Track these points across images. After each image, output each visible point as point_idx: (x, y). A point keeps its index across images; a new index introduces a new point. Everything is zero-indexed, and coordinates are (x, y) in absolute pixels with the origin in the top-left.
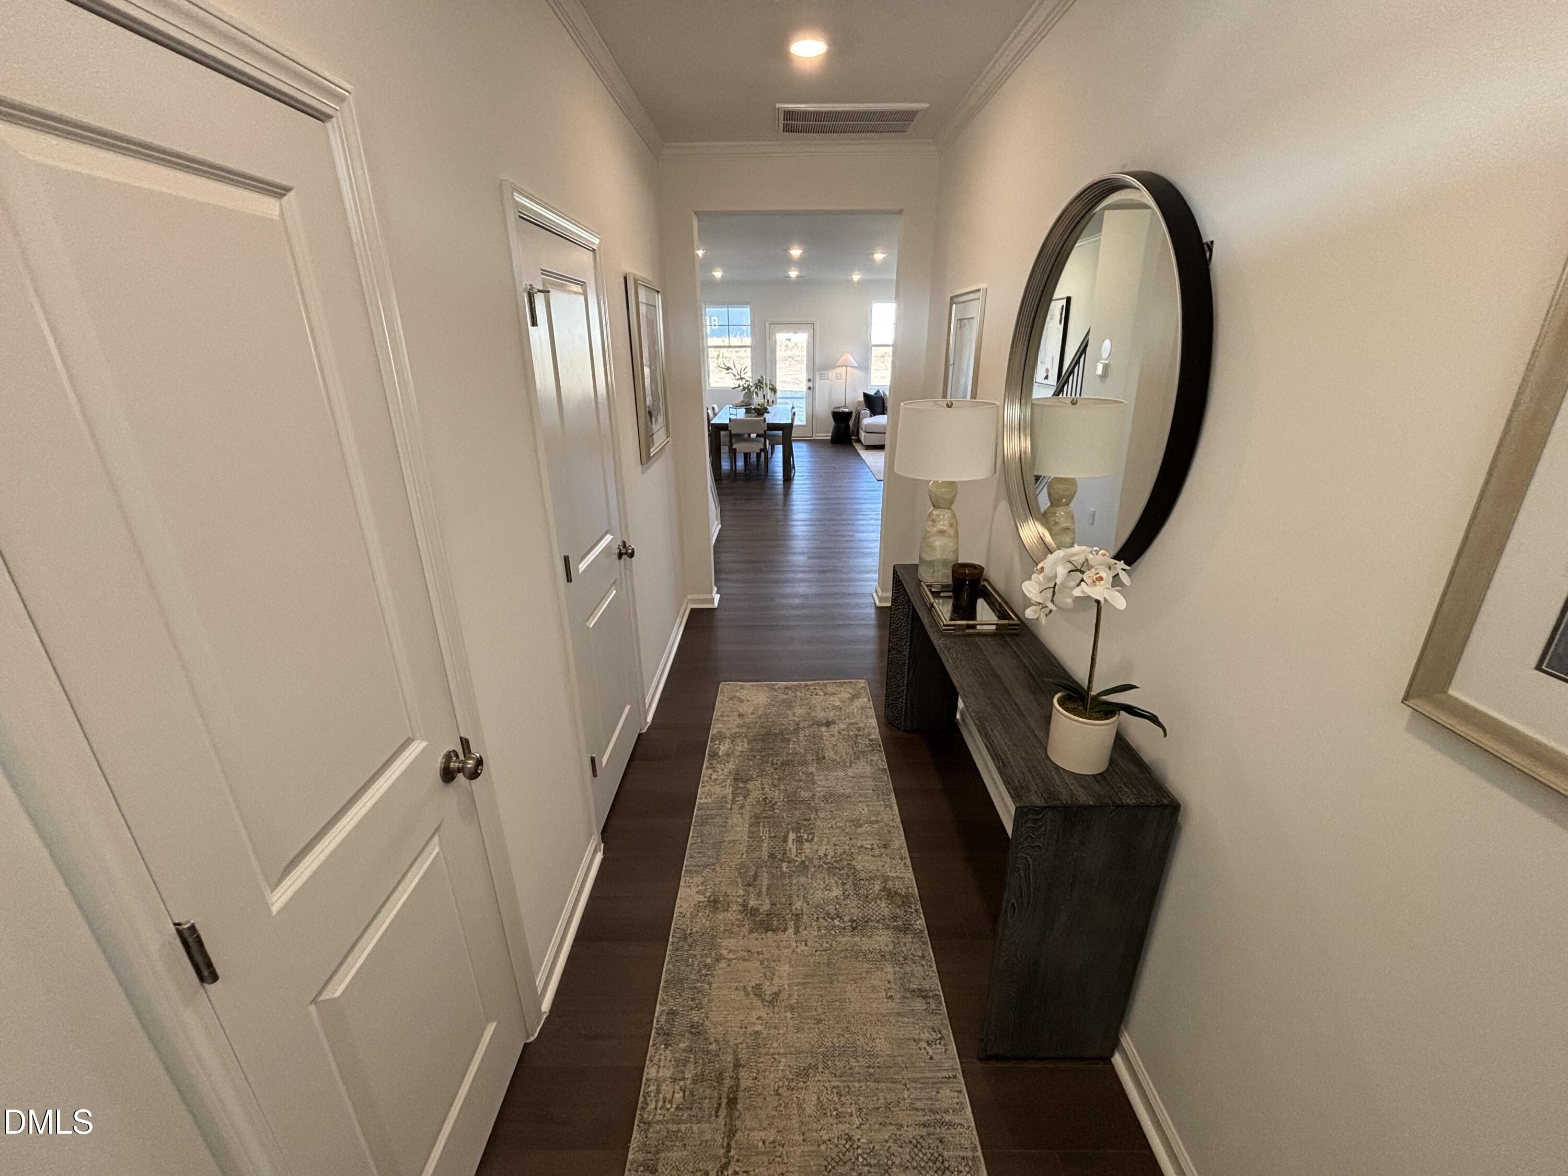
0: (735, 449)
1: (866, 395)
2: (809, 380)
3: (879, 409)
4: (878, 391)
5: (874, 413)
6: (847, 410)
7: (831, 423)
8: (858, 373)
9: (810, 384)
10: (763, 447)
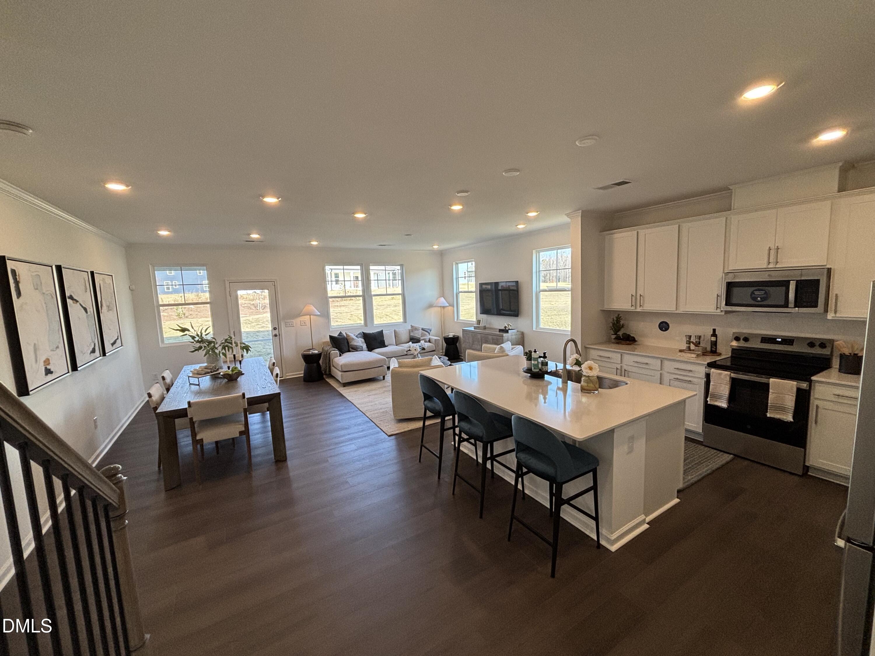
0: (202, 440)
1: (331, 337)
2: (275, 329)
3: (346, 349)
4: (341, 333)
5: (342, 352)
6: (316, 352)
7: (302, 364)
8: (321, 320)
9: (276, 332)
10: (243, 429)
